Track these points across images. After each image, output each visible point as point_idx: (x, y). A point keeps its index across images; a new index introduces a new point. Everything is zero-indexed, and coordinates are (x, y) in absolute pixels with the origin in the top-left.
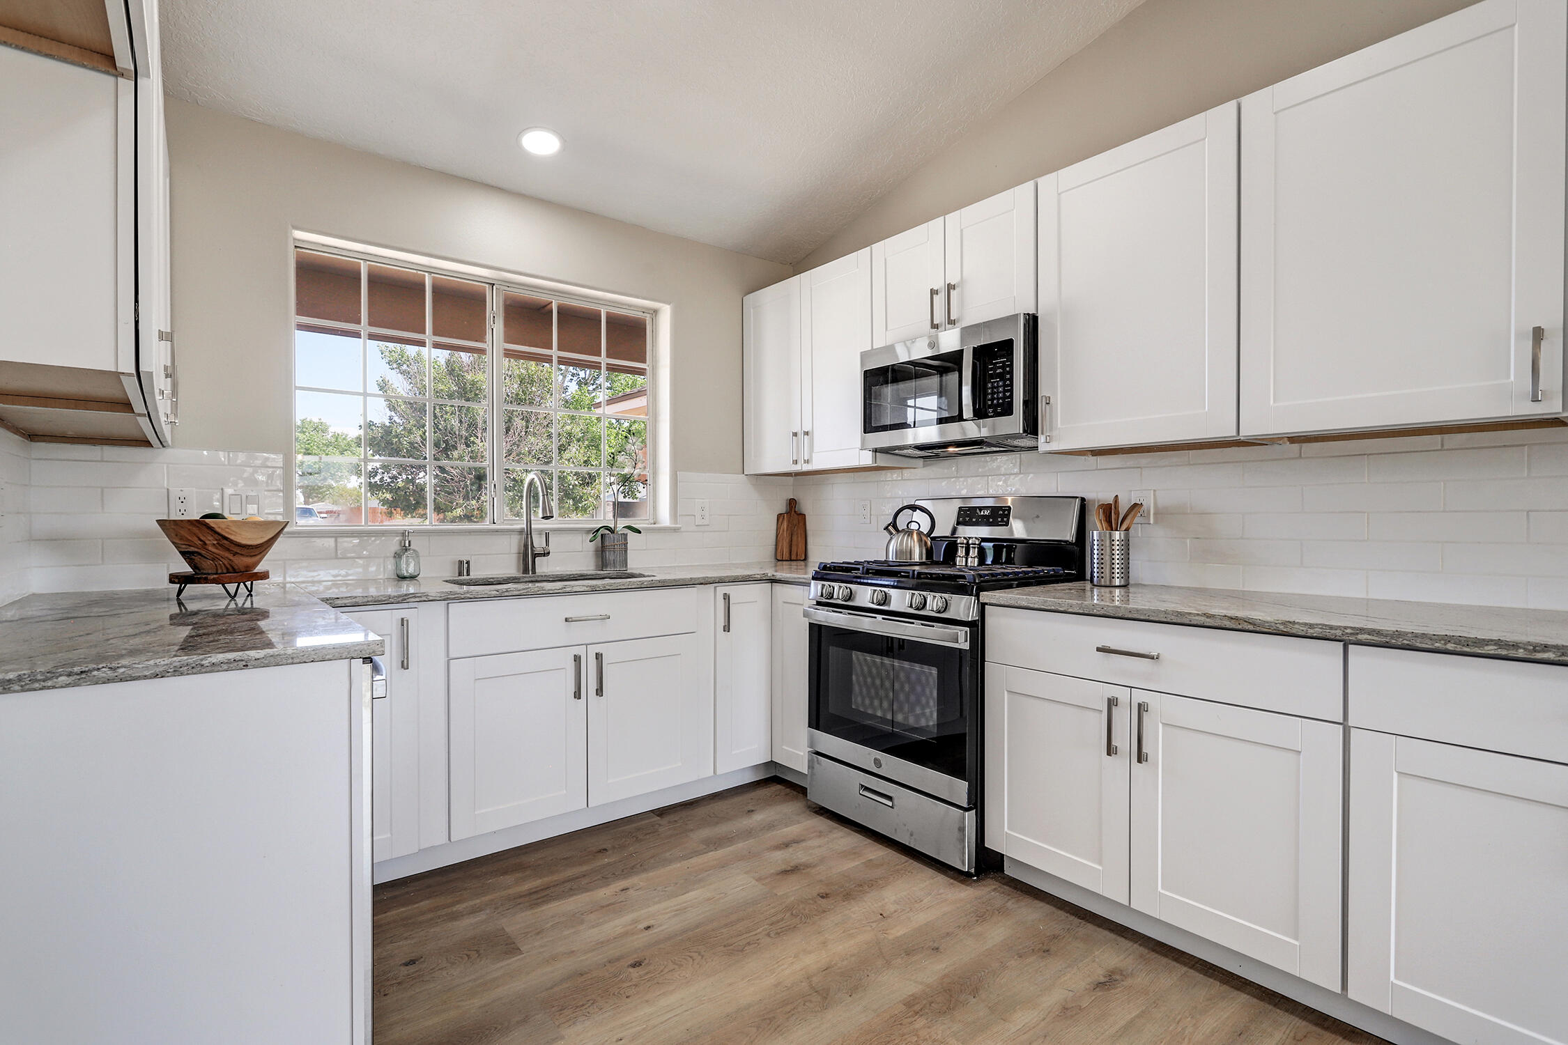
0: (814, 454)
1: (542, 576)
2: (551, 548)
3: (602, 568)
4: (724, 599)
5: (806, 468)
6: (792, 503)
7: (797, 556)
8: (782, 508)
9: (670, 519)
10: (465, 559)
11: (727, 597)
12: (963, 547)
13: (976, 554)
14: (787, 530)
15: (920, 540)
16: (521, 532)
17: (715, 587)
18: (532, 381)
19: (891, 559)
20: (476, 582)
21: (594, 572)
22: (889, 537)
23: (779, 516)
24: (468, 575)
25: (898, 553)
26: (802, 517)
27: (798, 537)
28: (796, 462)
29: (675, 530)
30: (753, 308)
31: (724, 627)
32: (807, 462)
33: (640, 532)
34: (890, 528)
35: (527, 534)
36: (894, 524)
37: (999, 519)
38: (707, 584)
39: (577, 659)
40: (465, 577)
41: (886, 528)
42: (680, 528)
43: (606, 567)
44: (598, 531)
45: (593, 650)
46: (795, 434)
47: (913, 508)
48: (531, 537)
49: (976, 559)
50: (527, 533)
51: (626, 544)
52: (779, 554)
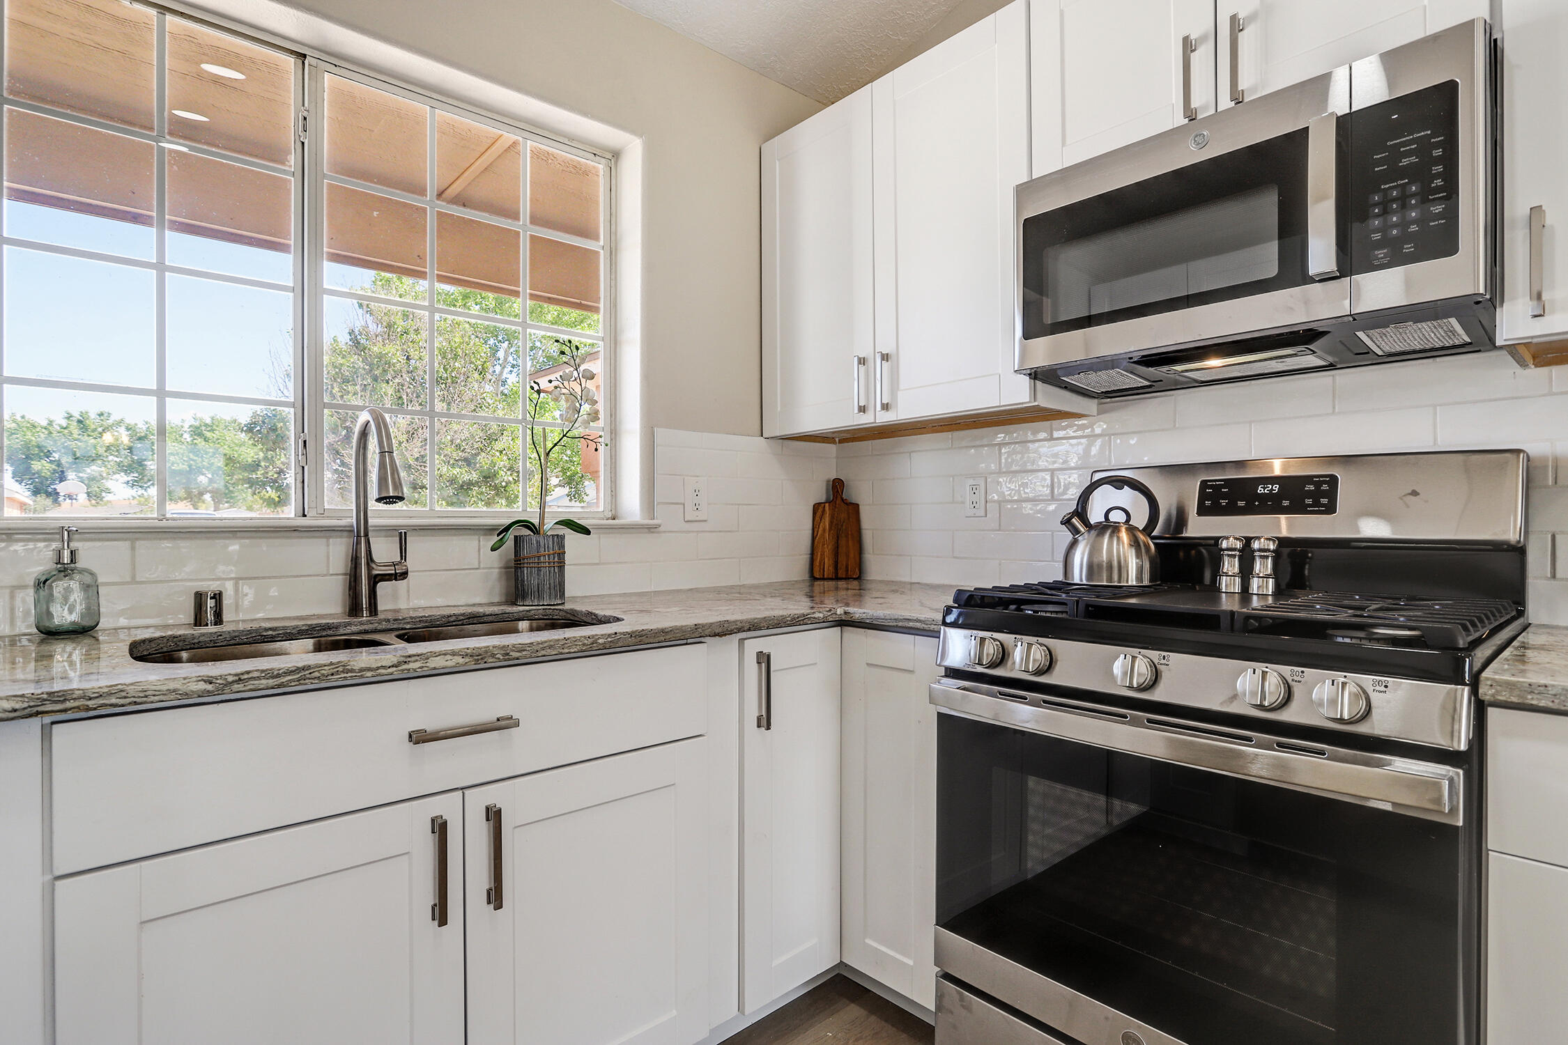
0: (900, 394)
1: (388, 620)
2: (411, 563)
3: (516, 600)
4: (759, 663)
5: (884, 418)
6: (837, 486)
7: (847, 571)
8: (819, 493)
9: (642, 509)
10: (211, 586)
11: (764, 659)
12: (1234, 556)
13: (1269, 571)
14: (830, 531)
15: (1135, 543)
16: (348, 530)
17: (742, 641)
18: (455, 355)
19: (1077, 580)
20: (233, 638)
21: (496, 609)
22: (1069, 537)
23: (816, 508)
24: (218, 619)
25: (1092, 569)
26: (854, 510)
27: (848, 541)
28: (862, 409)
29: (651, 529)
30: (779, 160)
31: (759, 719)
32: (886, 407)
33: (587, 532)
34: (1075, 521)
35: (359, 536)
36: (1081, 512)
37: (1309, 501)
38: (725, 635)
39: (440, 828)
40: (211, 629)
41: (1067, 522)
42: (657, 527)
43: (524, 597)
44: (507, 529)
45: (478, 801)
46: (862, 361)
47: (1118, 483)
48: (368, 543)
49: (1271, 581)
50: (360, 534)
51: (561, 555)
52: (816, 569)
